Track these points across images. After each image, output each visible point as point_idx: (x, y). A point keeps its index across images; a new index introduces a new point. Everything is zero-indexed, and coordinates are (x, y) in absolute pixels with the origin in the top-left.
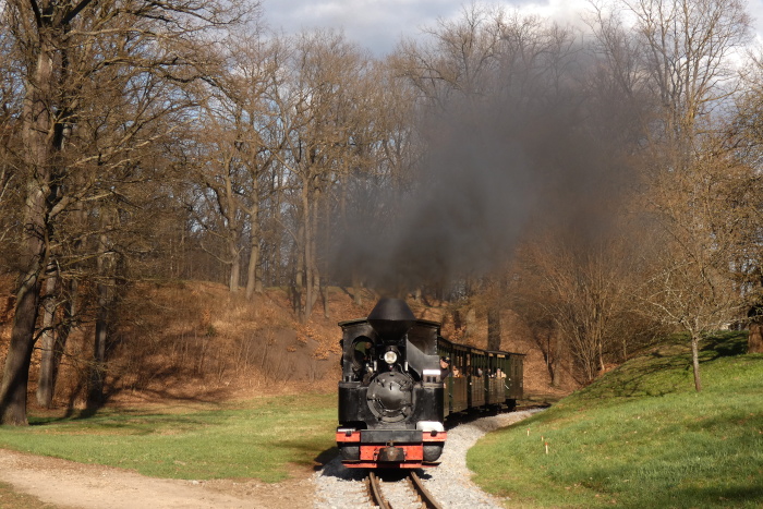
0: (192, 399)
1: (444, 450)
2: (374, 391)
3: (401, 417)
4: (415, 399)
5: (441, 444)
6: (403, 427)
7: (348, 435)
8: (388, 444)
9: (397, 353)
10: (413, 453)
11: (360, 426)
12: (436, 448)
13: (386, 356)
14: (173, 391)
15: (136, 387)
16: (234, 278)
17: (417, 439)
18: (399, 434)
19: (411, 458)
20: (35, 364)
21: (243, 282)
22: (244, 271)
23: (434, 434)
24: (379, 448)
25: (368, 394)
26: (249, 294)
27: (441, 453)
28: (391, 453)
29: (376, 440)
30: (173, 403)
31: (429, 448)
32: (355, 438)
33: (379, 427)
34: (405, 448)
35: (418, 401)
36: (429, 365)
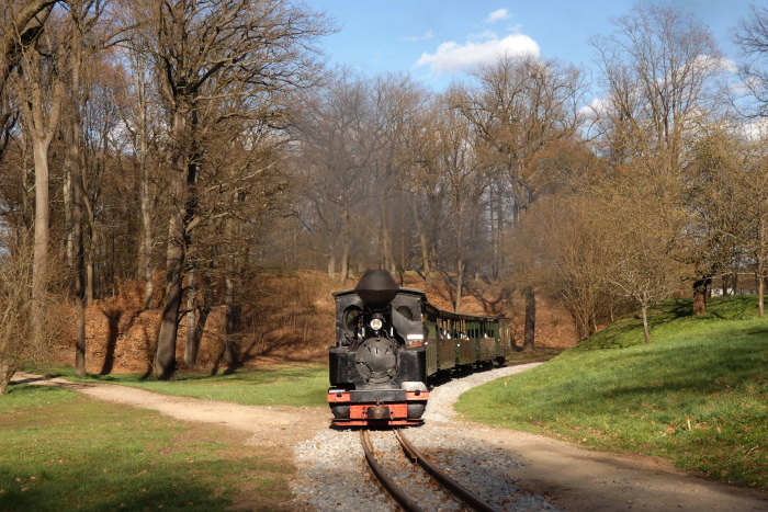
0: (307, 361)
1: (427, 408)
2: (361, 356)
3: (387, 378)
4: (399, 361)
5: (424, 403)
6: (388, 388)
7: (339, 395)
8: (375, 403)
9: (382, 320)
10: (398, 411)
11: (349, 387)
12: (419, 406)
13: (372, 323)
14: (296, 355)
15: (265, 354)
16: (331, 268)
17: (401, 398)
18: (386, 394)
19: (397, 416)
20: (181, 337)
21: (338, 270)
22: (338, 261)
23: (417, 393)
24: (367, 407)
25: (356, 358)
26: (343, 279)
27: (424, 410)
28: (378, 412)
29: (364, 400)
30: (293, 364)
31: (412, 406)
32: (346, 398)
33: (368, 388)
34: (390, 406)
35: (402, 363)
36: (413, 331)
